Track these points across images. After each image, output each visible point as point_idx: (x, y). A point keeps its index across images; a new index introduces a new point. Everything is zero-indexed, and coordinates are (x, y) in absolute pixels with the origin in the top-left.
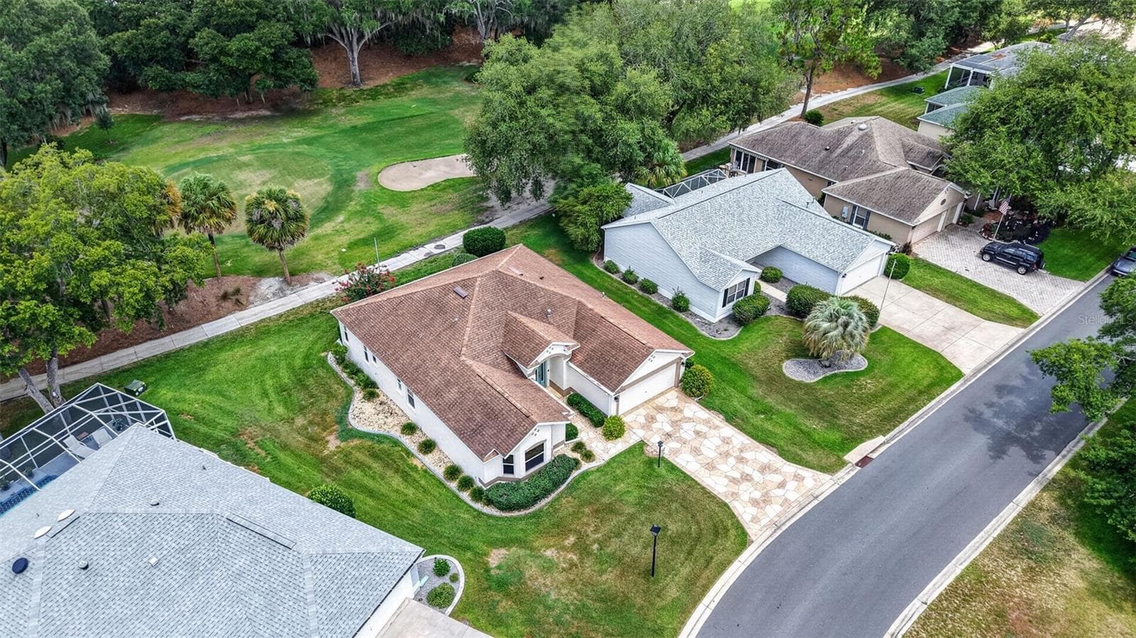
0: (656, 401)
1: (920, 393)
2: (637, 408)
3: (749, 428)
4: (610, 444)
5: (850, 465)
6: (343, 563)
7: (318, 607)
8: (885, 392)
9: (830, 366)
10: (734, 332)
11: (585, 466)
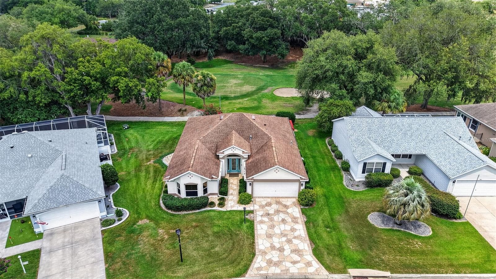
0: (281, 199)
1: (451, 265)
2: (269, 197)
3: (313, 230)
4: (238, 205)
5: (348, 275)
6: (71, 183)
7: (48, 192)
8: (423, 253)
9: (399, 225)
10: (362, 188)
11: (216, 208)
